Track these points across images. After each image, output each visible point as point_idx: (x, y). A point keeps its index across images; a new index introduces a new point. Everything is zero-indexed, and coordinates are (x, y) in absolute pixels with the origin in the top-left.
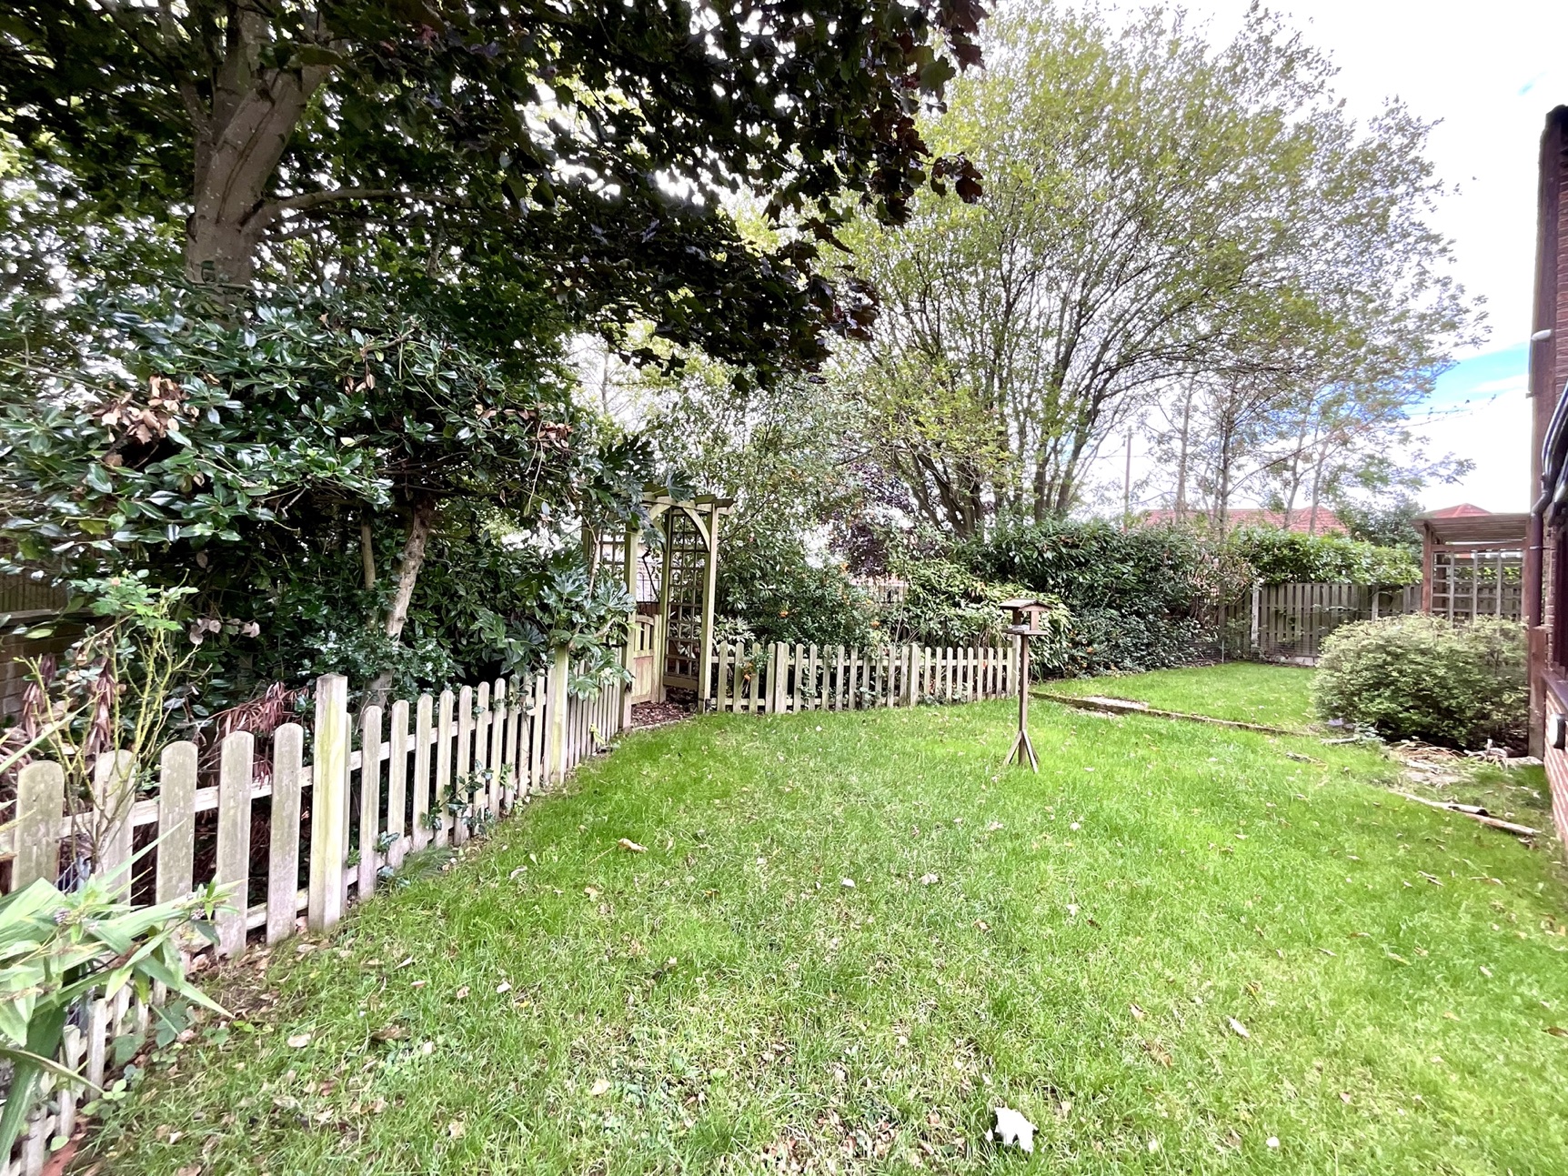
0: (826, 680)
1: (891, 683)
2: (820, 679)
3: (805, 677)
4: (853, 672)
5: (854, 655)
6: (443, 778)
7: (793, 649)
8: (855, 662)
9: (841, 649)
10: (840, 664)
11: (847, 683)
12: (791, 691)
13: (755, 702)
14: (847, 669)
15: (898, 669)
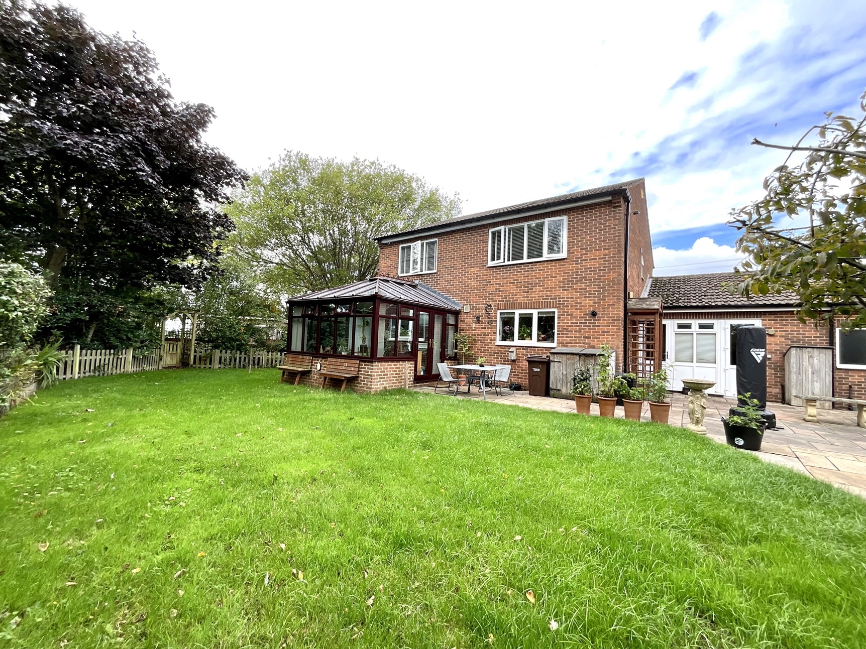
0: (233, 360)
1: (256, 362)
2: (231, 360)
3: (225, 360)
4: (242, 359)
5: (243, 353)
6: (97, 364)
7: (221, 351)
8: (243, 356)
9: (238, 352)
10: (238, 356)
11: (240, 362)
12: (220, 363)
13: (208, 365)
14: (240, 358)
15: (259, 358)
